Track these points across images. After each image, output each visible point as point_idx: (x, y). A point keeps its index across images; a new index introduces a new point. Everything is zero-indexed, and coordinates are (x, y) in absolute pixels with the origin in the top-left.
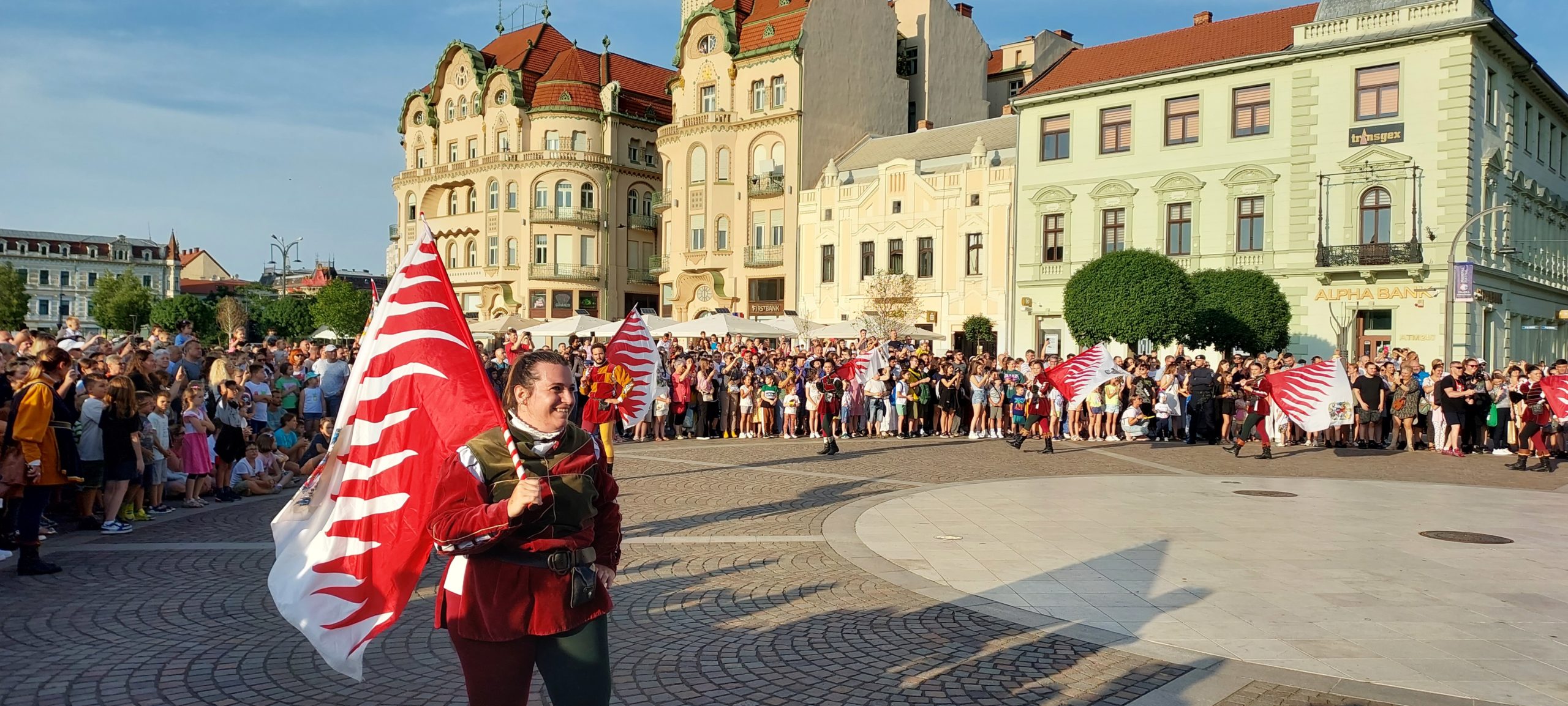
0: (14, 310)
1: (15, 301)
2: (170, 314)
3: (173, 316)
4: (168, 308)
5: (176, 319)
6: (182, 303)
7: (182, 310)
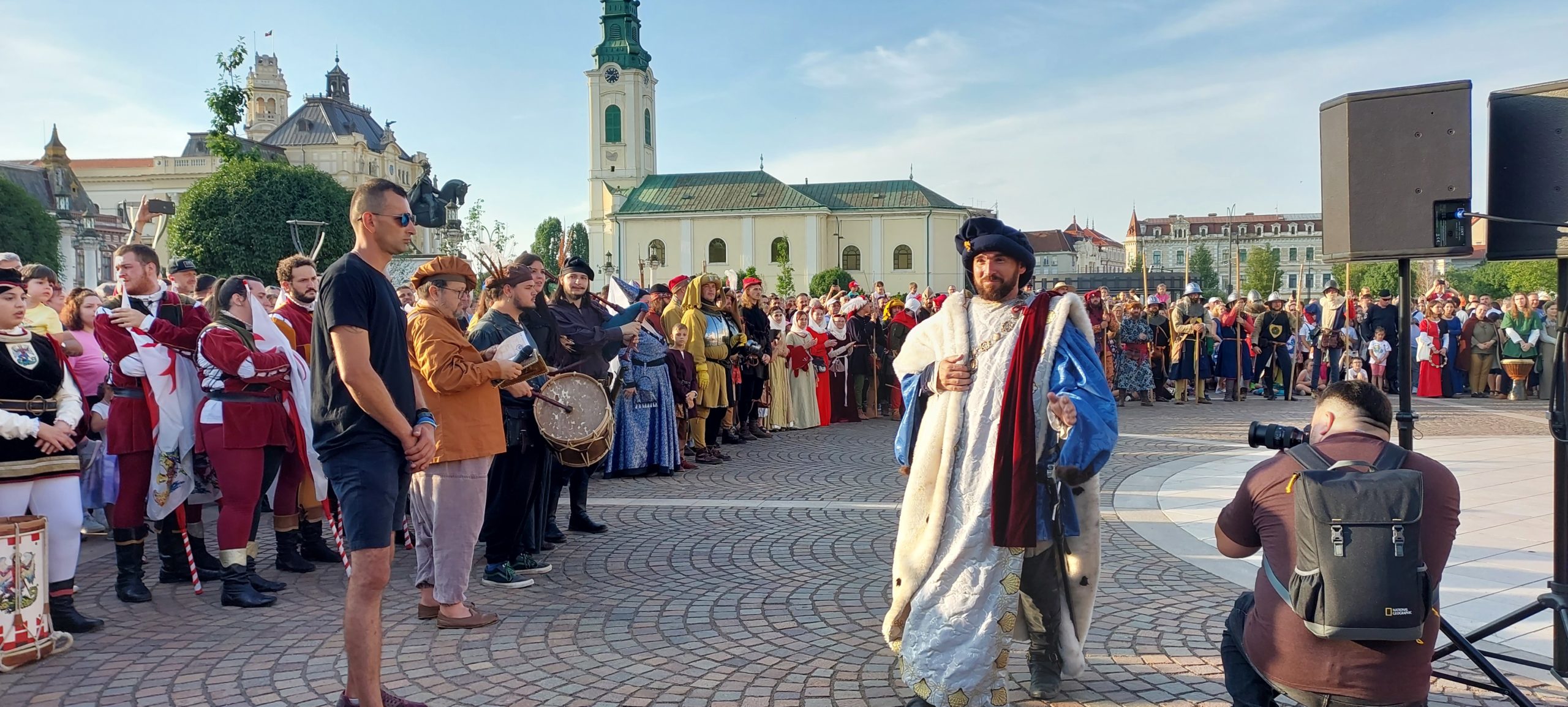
0: (1265, 284)
1: (1266, 277)
2: (1377, 282)
3: (1380, 281)
4: (1376, 275)
5: (1382, 286)
6: (1389, 270)
7: (1389, 277)
